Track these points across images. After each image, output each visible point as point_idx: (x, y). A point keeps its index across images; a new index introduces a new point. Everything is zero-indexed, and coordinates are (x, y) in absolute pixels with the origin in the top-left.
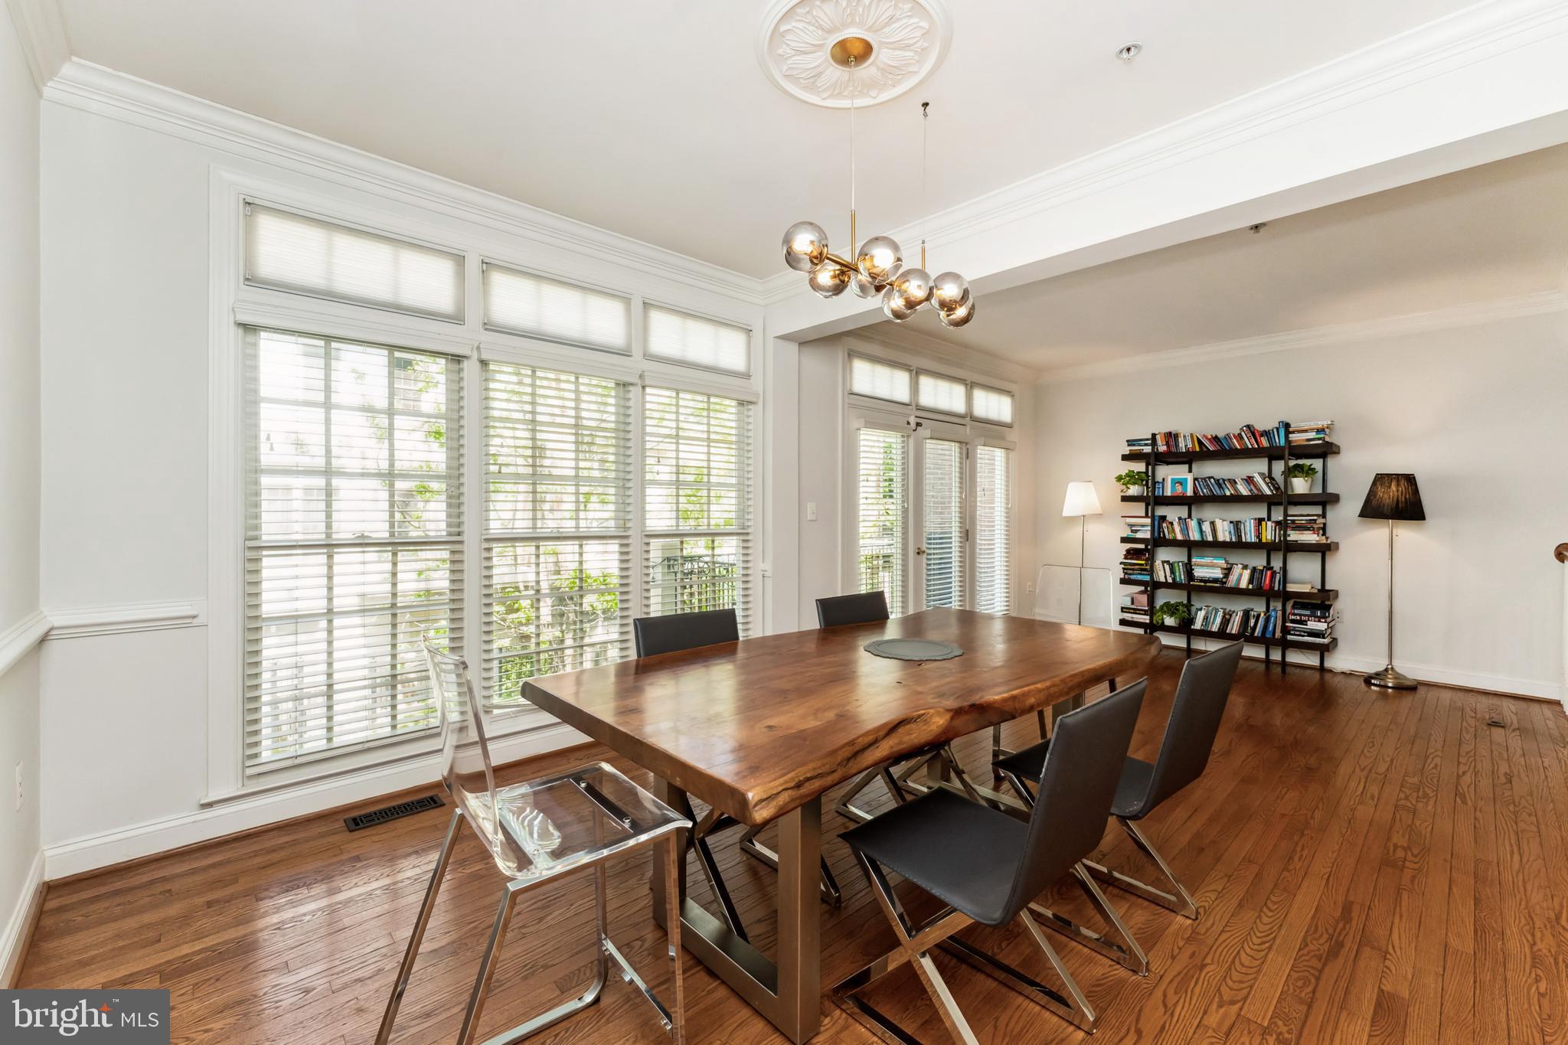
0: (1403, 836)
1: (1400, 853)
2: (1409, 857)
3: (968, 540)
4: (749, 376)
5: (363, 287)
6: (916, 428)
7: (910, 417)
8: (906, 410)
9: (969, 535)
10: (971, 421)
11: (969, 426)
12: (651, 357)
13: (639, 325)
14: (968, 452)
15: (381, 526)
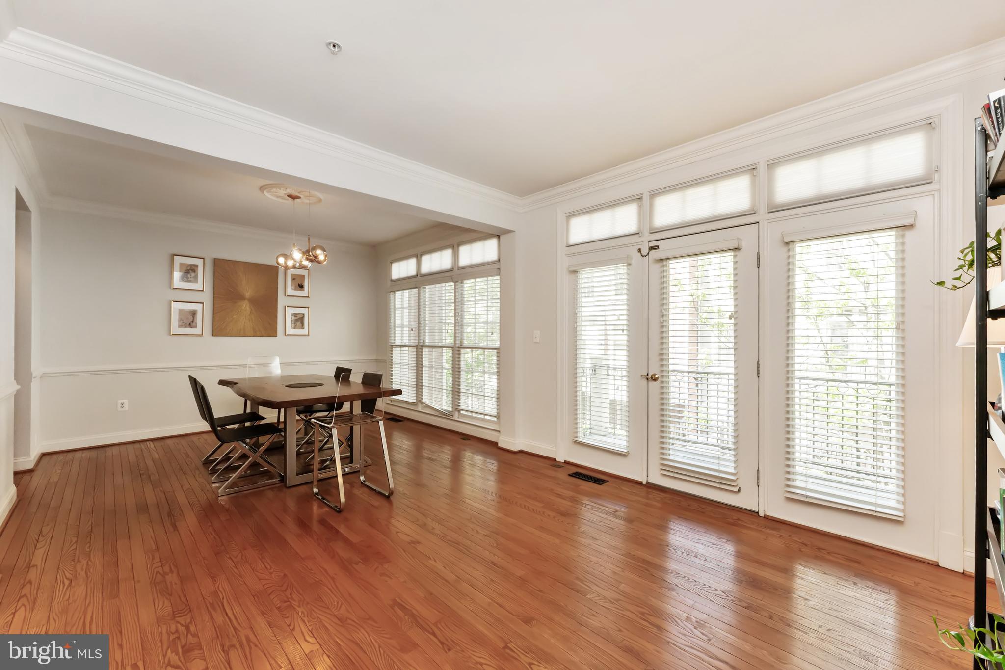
0: (171, 583)
1: (167, 569)
2: (160, 570)
3: (760, 375)
4: (499, 260)
5: (403, 275)
6: (649, 253)
7: (641, 244)
8: (635, 239)
9: (760, 369)
10: (769, 212)
11: (766, 222)
12: (460, 268)
13: (456, 256)
14: (758, 258)
15: (407, 341)
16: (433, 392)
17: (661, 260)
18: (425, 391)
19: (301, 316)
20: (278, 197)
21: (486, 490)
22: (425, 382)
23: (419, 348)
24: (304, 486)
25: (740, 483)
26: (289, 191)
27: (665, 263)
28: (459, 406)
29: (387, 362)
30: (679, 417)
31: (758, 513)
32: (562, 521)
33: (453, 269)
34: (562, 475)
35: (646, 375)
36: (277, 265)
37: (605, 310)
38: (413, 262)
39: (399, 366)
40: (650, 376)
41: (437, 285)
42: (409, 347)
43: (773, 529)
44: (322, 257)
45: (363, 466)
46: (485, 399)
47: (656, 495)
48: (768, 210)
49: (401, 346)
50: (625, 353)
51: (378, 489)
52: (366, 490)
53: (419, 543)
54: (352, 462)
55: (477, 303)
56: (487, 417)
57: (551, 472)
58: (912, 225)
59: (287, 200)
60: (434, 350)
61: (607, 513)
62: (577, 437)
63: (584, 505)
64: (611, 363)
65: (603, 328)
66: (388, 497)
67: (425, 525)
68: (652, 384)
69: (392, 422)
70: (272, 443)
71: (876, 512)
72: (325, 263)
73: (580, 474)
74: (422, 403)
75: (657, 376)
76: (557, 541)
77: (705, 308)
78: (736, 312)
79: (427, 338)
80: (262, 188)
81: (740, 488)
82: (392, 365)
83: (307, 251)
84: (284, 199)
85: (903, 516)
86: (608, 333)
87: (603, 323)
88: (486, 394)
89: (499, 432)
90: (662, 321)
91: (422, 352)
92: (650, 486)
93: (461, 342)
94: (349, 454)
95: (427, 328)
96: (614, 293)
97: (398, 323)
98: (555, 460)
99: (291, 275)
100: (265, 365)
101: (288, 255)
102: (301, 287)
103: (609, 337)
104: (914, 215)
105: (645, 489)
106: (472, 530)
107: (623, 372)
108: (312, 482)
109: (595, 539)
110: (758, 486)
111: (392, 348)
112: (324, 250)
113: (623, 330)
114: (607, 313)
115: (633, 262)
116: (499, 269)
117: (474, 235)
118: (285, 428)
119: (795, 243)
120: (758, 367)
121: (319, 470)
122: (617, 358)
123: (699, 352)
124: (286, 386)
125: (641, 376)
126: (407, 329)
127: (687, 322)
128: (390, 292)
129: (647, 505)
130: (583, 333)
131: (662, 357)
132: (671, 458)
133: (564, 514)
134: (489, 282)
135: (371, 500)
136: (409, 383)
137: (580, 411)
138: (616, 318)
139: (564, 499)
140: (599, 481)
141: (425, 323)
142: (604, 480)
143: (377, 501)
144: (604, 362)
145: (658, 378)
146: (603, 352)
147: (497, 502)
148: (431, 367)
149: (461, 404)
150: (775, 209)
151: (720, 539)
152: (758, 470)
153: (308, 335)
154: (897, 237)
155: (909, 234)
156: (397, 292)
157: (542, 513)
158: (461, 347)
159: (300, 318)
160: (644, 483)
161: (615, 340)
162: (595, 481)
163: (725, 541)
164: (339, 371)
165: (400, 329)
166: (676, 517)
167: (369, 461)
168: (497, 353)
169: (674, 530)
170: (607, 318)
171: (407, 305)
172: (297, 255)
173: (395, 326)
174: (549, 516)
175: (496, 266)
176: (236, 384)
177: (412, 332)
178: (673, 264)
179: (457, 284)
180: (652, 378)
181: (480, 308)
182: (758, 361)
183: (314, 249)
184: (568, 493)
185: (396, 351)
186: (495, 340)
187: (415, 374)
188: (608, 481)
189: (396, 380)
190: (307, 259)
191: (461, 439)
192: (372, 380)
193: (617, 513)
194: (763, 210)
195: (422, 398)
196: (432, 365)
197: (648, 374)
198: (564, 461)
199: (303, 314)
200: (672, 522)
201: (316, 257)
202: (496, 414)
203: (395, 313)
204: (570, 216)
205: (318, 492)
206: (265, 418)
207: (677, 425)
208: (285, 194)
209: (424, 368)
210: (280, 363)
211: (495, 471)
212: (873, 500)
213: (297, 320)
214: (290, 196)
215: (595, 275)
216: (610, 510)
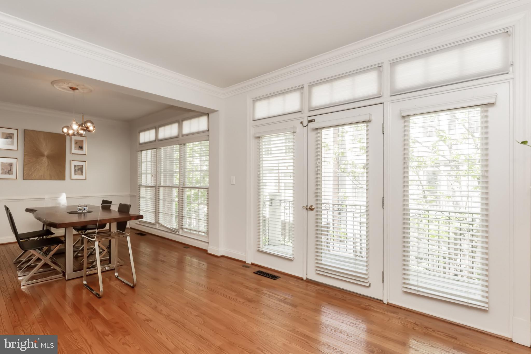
3: (384, 207)
4: (209, 130)
5: (147, 140)
6: (308, 124)
7: (303, 119)
8: (299, 115)
9: (384, 203)
10: (391, 96)
11: (389, 102)
12: (183, 135)
13: (180, 127)
14: (383, 127)
15: (150, 183)
16: (166, 216)
17: (316, 129)
18: (161, 216)
19: (81, 167)
20: (63, 89)
21: (198, 283)
22: (161, 210)
23: (156, 188)
24: (78, 279)
25: (370, 280)
26: (71, 85)
27: (319, 131)
28: (183, 226)
29: (136, 197)
30: (327, 231)
31: (382, 301)
32: (249, 306)
33: (179, 136)
34: (250, 273)
35: (306, 206)
36: (63, 133)
37: (278, 163)
38: (153, 132)
39: (144, 199)
40: (308, 207)
41: (169, 147)
42: (151, 187)
43: (393, 312)
44: (91, 128)
45: (117, 265)
46: (199, 222)
47: (312, 287)
48: (390, 94)
49: (146, 186)
50: (292, 191)
51: (126, 282)
52: (118, 282)
53: (151, 320)
54: (110, 263)
55: (194, 158)
56: (200, 233)
57: (242, 271)
58: (493, 103)
59: (70, 91)
60: (167, 189)
61: (279, 300)
62: (259, 247)
63: (264, 294)
64: (283, 198)
65: (277, 175)
66: (133, 287)
67: (156, 307)
68: (310, 212)
69: (140, 236)
70: (58, 250)
71: (468, 303)
72: (94, 132)
73: (262, 272)
74: (159, 223)
75: (313, 207)
76: (245, 320)
77: (344, 162)
78: (367, 164)
79: (162, 181)
80: (53, 83)
81: (370, 284)
82: (140, 199)
83: (82, 124)
84: (68, 90)
85: (488, 306)
86: (281, 178)
87: (277, 171)
88: (200, 218)
89: (208, 243)
90: (317, 170)
91: (159, 190)
92: (309, 281)
93: (184, 184)
94: (109, 257)
95: (162, 175)
96: (284, 151)
97: (144, 171)
98: (245, 262)
99: (74, 140)
100: (55, 199)
101: (70, 126)
102: (81, 148)
103: (281, 181)
104: (496, 96)
105: (305, 283)
106: (188, 312)
107: (291, 204)
108: (82, 277)
109: (271, 318)
110: (383, 283)
111: (140, 188)
112: (92, 123)
113: (290, 176)
114: (280, 165)
115: (297, 130)
116: (209, 136)
117: (192, 114)
118: (65, 240)
119: (409, 117)
120: (383, 202)
121: (87, 268)
122: (286, 195)
123: (340, 191)
124: (68, 213)
125: (303, 207)
126: (150, 175)
127: (332, 171)
128: (139, 151)
129: (306, 294)
130: (264, 178)
131: (317, 194)
132: (323, 262)
133: (250, 301)
134: (202, 145)
135: (121, 289)
136: (151, 210)
137: (261, 230)
138: (285, 168)
139: (250, 290)
140: (274, 277)
141: (161, 171)
142: (277, 277)
143: (125, 290)
144: (278, 198)
145: (314, 208)
146: (277, 191)
147: (206, 292)
148: (164, 200)
149: (184, 225)
150: (395, 93)
151: (357, 320)
152: (383, 272)
153: (85, 179)
154: (482, 112)
155: (491, 109)
156: (143, 152)
157: (235, 300)
158: (184, 187)
159: (80, 168)
160: (305, 279)
161: (285, 183)
162: (272, 277)
163: (361, 321)
164: (104, 202)
165: (145, 175)
166: (327, 304)
167: (122, 263)
168: (207, 191)
169: (325, 312)
170: (280, 168)
171: (150, 160)
172: (75, 127)
173: (142, 173)
174: (240, 302)
175: (207, 134)
176: (36, 211)
177: (152, 177)
178: (324, 132)
179: (181, 146)
180: (310, 208)
181: (197, 162)
182: (383, 198)
183: (86, 122)
184: (253, 286)
185: (143, 190)
186: (206, 183)
187: (154, 205)
188: (280, 277)
189: (142, 209)
190: (82, 129)
191: (184, 247)
192: (124, 209)
193: (286, 300)
194: (386, 93)
195: (159, 220)
196: (165, 199)
197: (307, 206)
198: (251, 263)
199: (83, 166)
200: (323, 307)
201: (87, 128)
202: (206, 231)
203: (142, 165)
204: (256, 100)
205: (86, 283)
206: (54, 234)
207: (327, 237)
208: (68, 87)
209: (160, 201)
210: (66, 197)
211: (205, 269)
212: (466, 295)
213: (79, 169)
214: (72, 88)
215: (272, 139)
216: (281, 298)
